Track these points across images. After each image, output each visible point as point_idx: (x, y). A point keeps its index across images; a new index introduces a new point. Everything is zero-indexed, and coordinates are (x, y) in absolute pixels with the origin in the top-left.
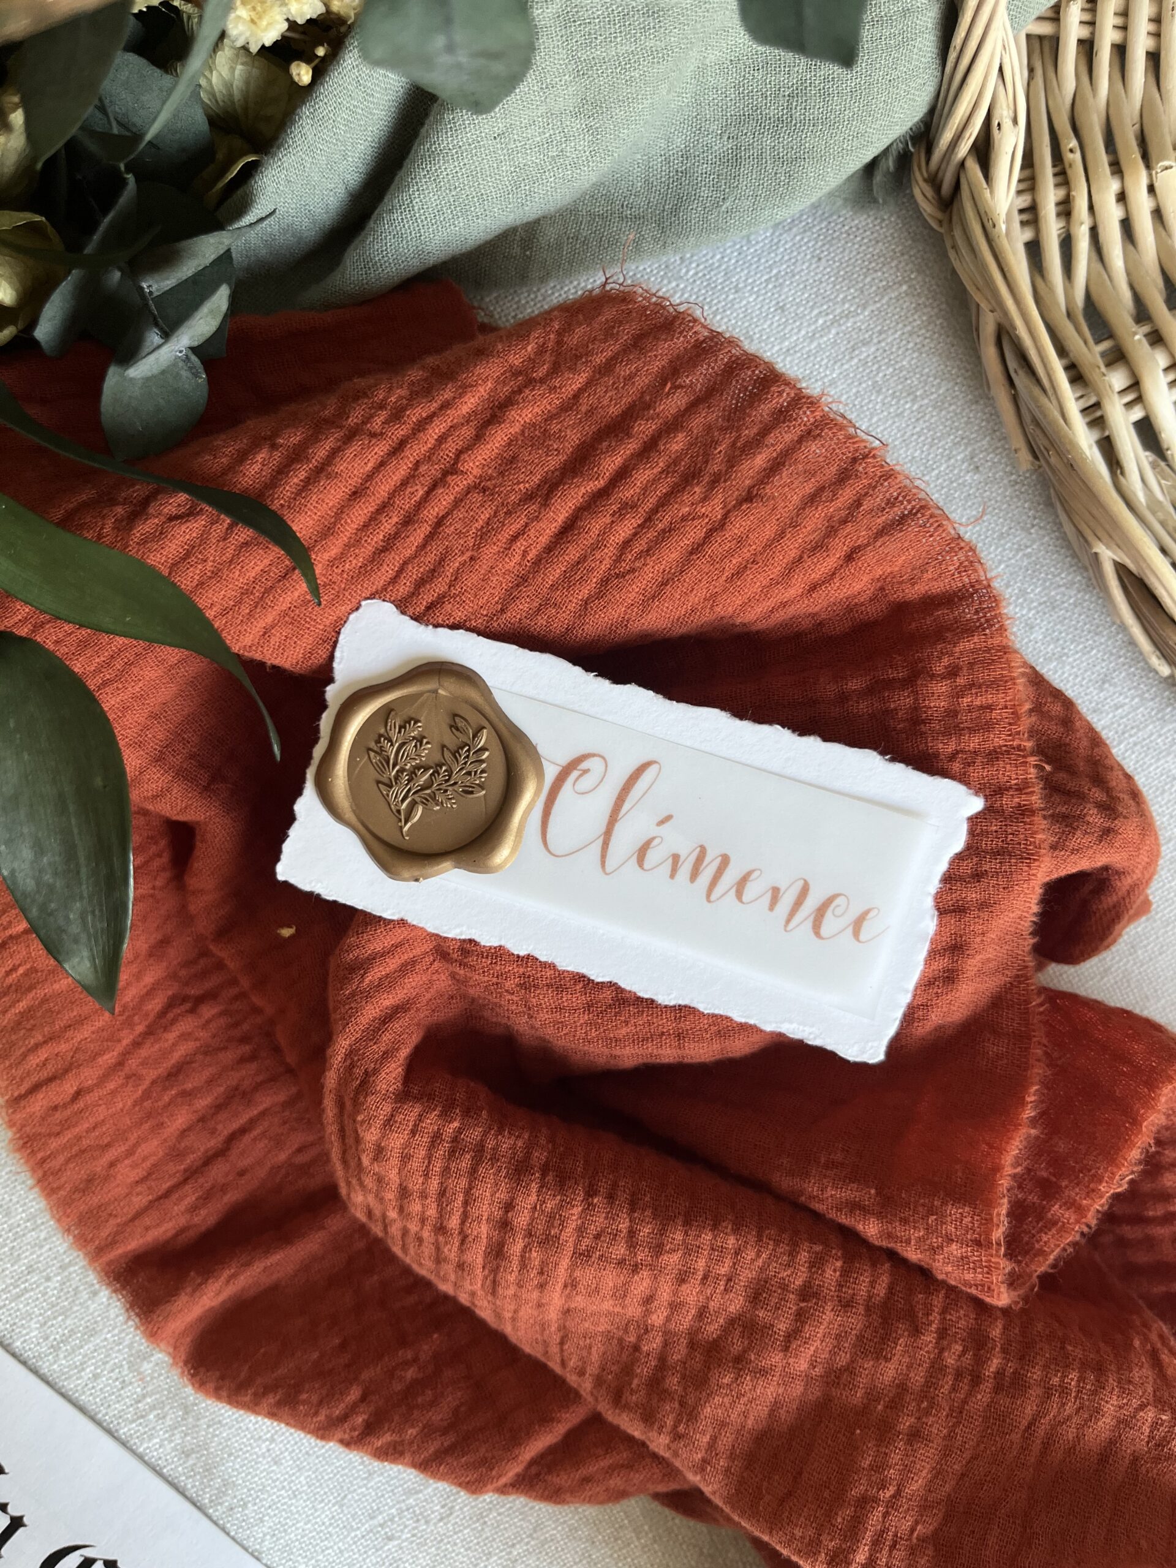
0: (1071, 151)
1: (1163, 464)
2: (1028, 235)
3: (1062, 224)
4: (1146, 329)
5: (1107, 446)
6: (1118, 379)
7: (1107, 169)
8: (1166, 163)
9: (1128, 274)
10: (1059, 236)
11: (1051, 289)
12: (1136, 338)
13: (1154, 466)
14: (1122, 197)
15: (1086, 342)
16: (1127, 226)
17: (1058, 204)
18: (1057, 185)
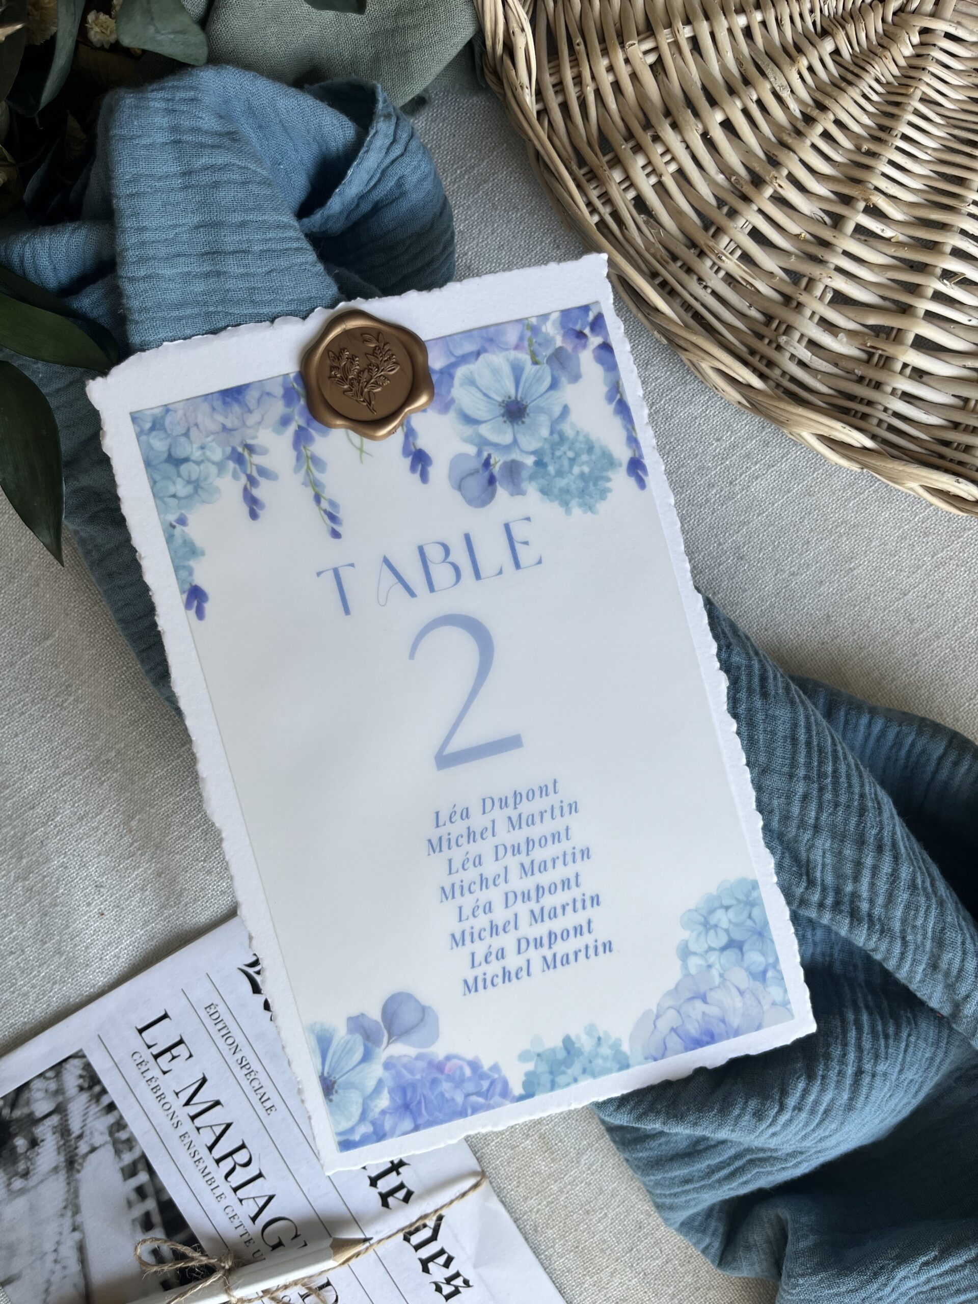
0: (578, 45)
1: (651, 220)
2: (560, 99)
3: (578, 89)
4: (630, 145)
5: (615, 215)
6: (617, 176)
7: (599, 53)
8: (631, 42)
9: (620, 111)
10: (578, 98)
11: (576, 127)
12: (625, 148)
13: (646, 223)
14: (611, 69)
15: (596, 155)
16: (617, 86)
17: (573, 79)
18: (571, 68)
